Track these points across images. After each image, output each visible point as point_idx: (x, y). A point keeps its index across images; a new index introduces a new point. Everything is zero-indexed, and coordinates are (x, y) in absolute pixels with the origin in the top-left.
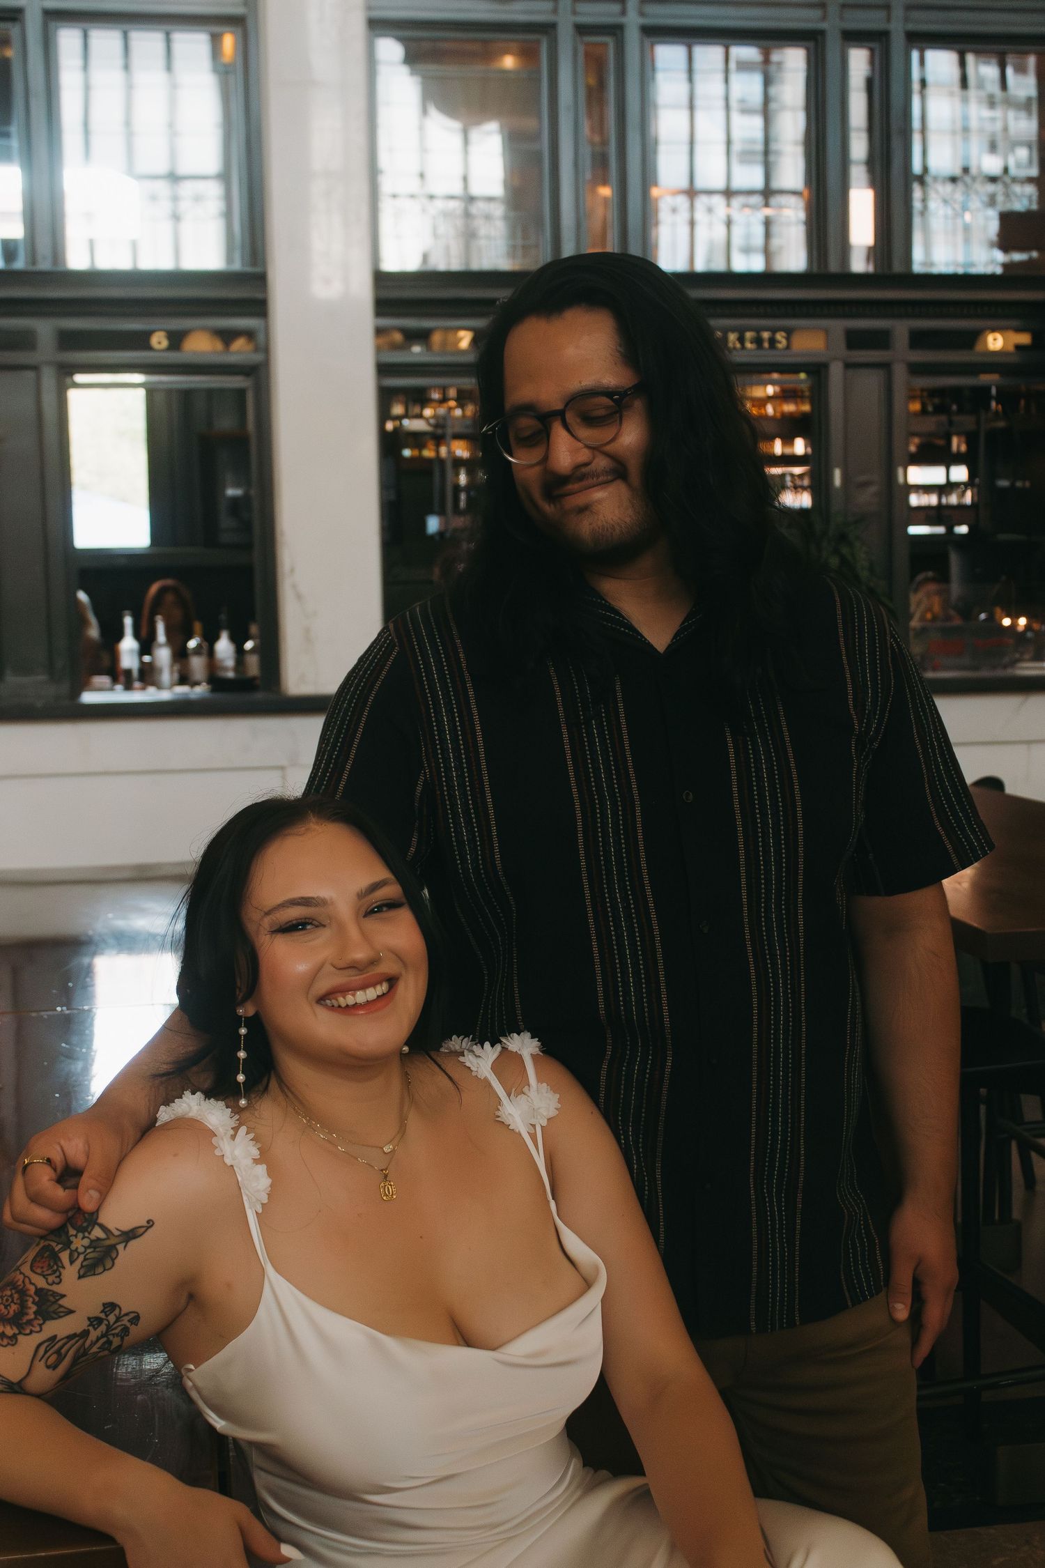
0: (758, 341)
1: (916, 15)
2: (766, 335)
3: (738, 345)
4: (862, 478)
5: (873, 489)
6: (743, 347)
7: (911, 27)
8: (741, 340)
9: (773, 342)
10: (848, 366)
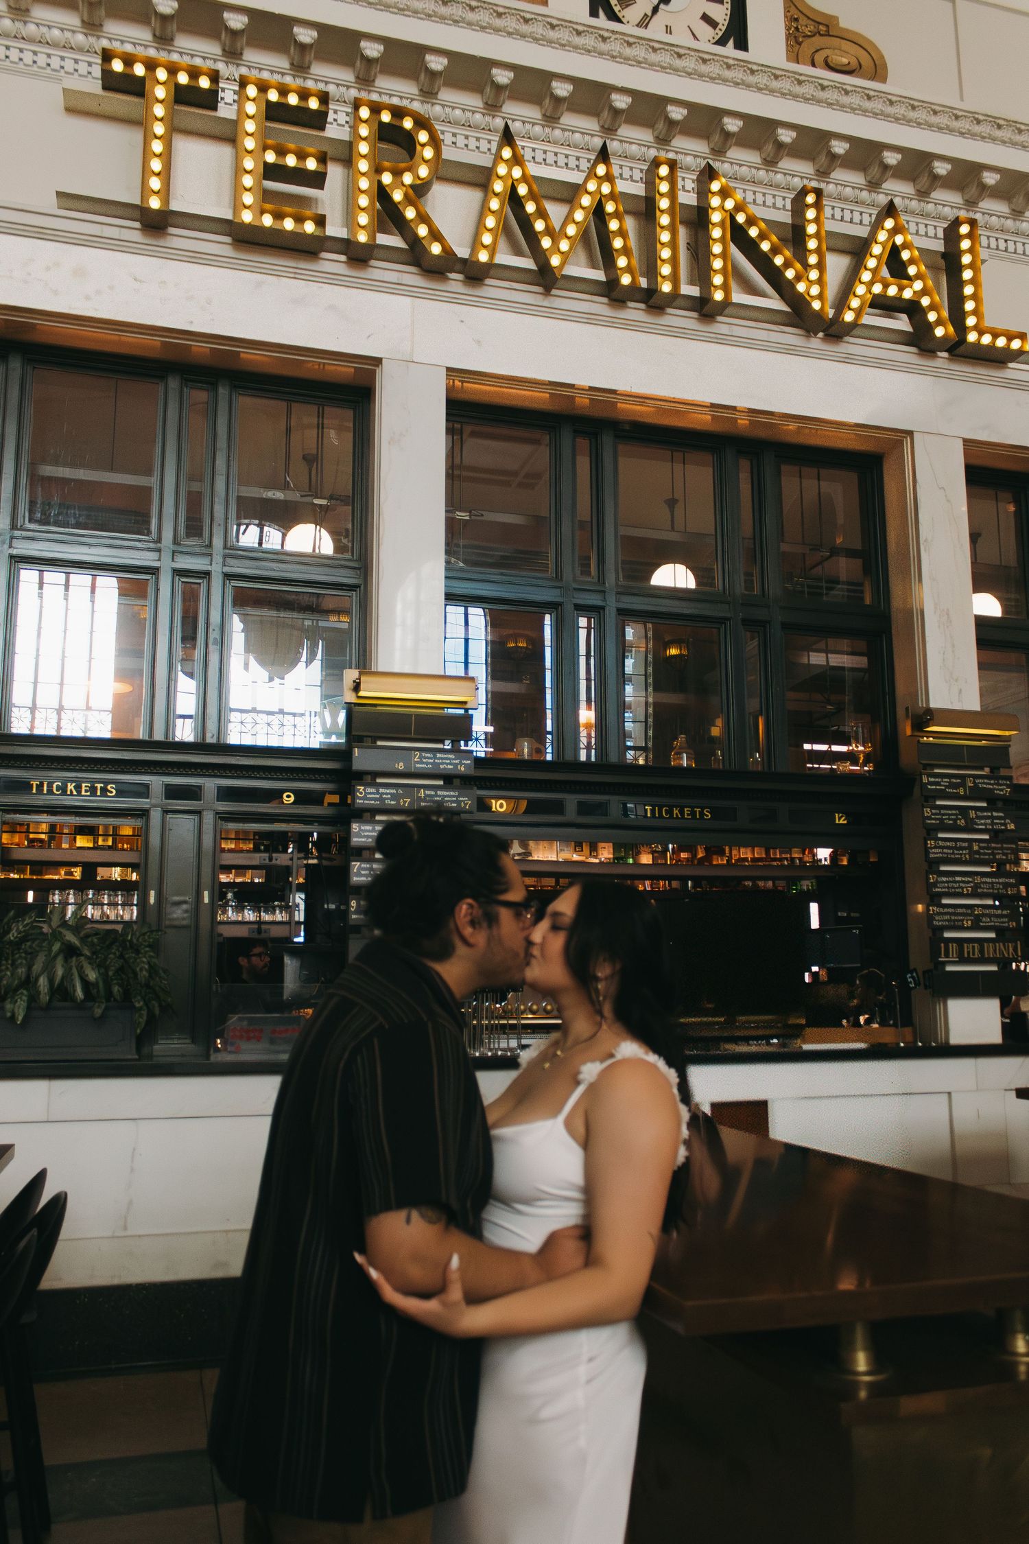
0: (93, 790)
1: (230, 561)
2: (99, 786)
3: (75, 793)
4: (176, 898)
5: (185, 907)
6: (79, 793)
7: (227, 569)
8: (78, 788)
9: (104, 790)
10: (166, 812)
